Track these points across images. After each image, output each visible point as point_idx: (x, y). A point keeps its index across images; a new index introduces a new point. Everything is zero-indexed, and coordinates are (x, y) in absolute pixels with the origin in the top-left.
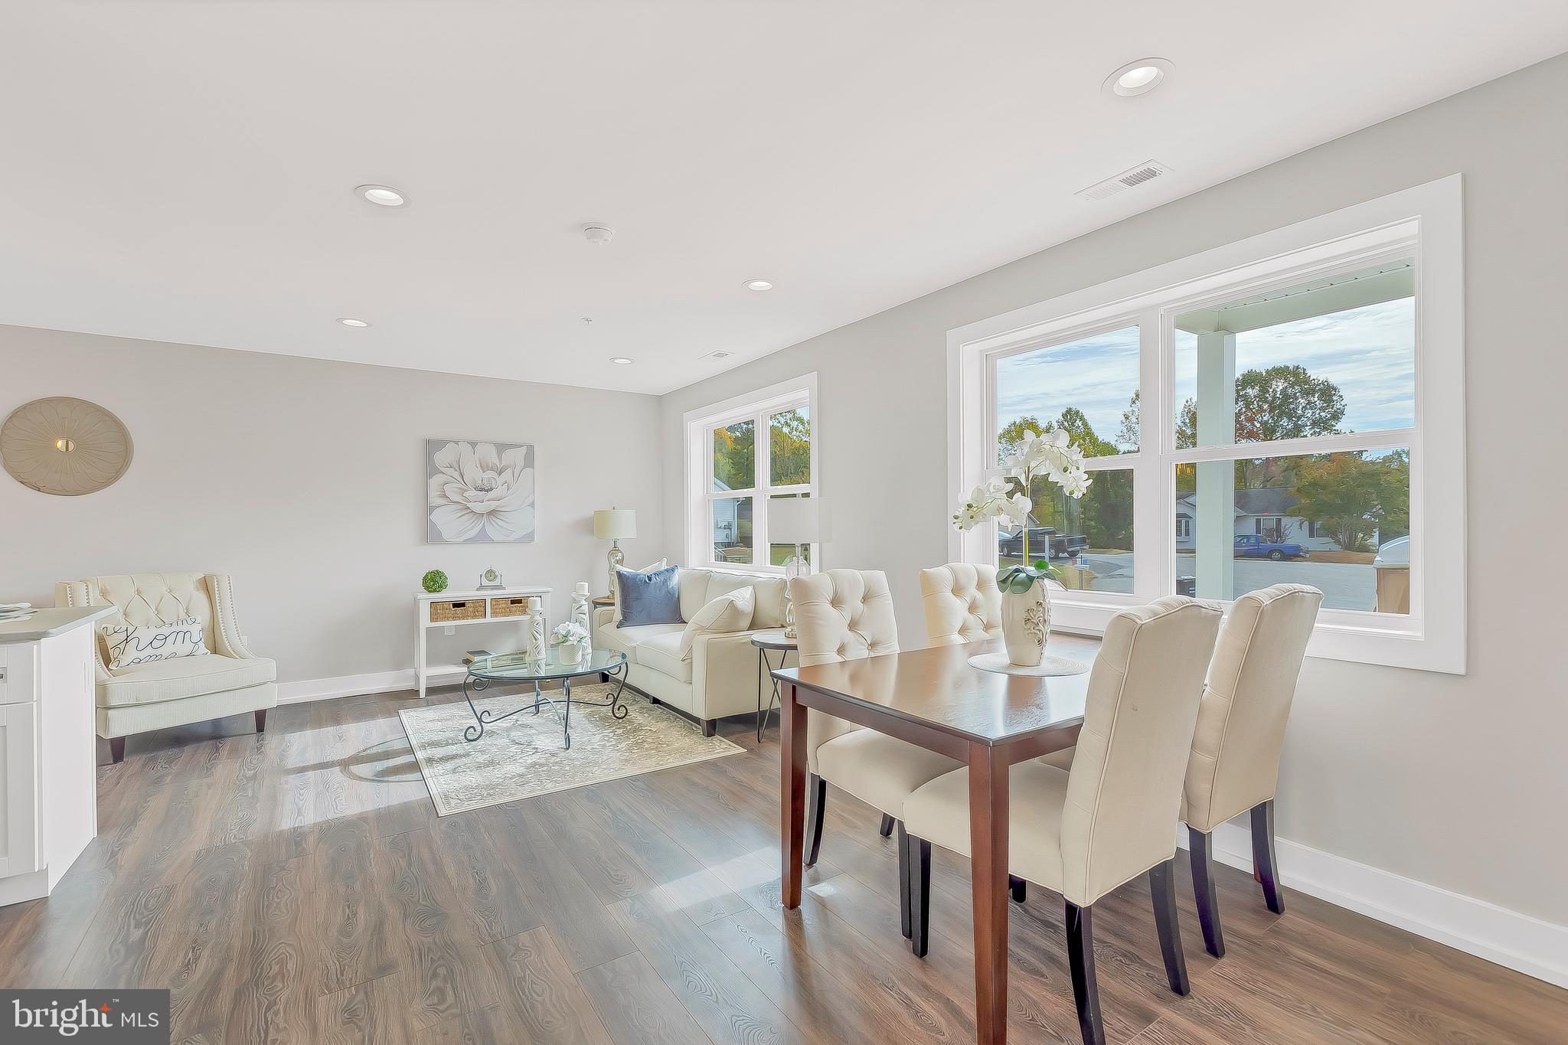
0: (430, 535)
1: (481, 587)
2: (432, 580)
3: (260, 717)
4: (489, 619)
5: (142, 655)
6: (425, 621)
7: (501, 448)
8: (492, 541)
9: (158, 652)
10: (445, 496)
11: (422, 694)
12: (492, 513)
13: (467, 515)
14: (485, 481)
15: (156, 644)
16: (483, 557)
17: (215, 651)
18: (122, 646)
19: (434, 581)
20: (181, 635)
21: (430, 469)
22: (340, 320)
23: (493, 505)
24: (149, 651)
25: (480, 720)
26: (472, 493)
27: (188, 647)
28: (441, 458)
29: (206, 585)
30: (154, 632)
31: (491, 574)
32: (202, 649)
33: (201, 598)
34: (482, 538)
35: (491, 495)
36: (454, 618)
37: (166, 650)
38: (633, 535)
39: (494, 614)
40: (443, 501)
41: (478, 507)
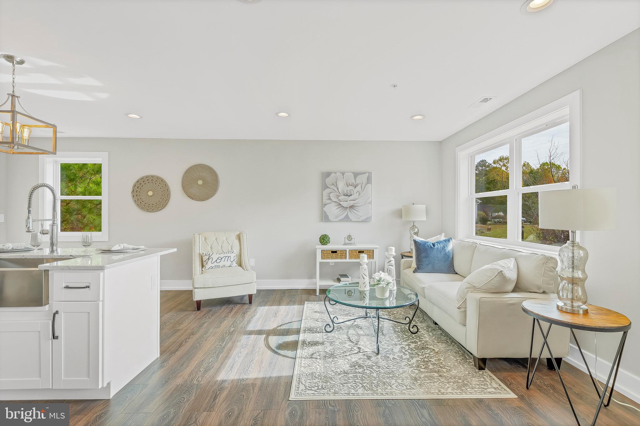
0: (325, 218)
1: (345, 244)
2: (323, 239)
3: (250, 297)
4: (348, 260)
5: (213, 265)
6: (319, 259)
7: (356, 175)
8: (351, 221)
9: (218, 264)
10: (330, 199)
11: (318, 294)
12: (352, 207)
13: (340, 208)
14: (348, 191)
15: (218, 261)
16: (346, 228)
17: (240, 265)
18: (207, 261)
19: (324, 240)
20: (227, 257)
21: (325, 187)
22: (277, 114)
23: (352, 203)
24: (215, 264)
25: (333, 322)
26: (342, 197)
27: (229, 263)
28: (329, 181)
29: (239, 237)
30: (218, 256)
31: (349, 237)
32: (235, 264)
33: (236, 242)
34: (347, 219)
35: (351, 198)
36: (332, 258)
37: (221, 264)
38: (424, 219)
39: (351, 257)
40: (329, 201)
41: (345, 204)
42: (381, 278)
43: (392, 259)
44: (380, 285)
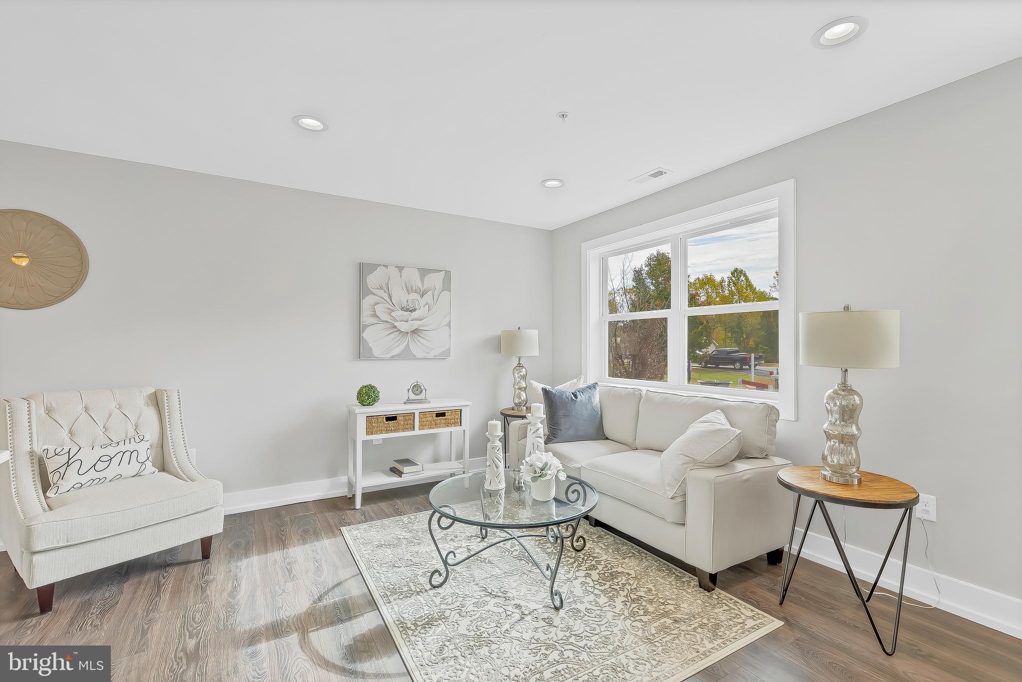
0: (361, 351)
1: (409, 401)
2: (367, 394)
3: (206, 544)
4: (417, 432)
5: (83, 479)
6: (361, 435)
7: (424, 272)
8: (415, 358)
9: (101, 475)
10: (375, 315)
11: (358, 504)
12: (415, 332)
13: (395, 333)
14: (410, 302)
15: (100, 466)
16: (409, 373)
17: (163, 468)
18: (62, 470)
19: (367, 395)
20: (128, 454)
21: (363, 290)
22: (296, 119)
23: (416, 324)
24: (92, 474)
25: (445, 562)
26: (398, 313)
27: (134, 467)
28: (372, 280)
29: (156, 401)
30: (98, 452)
31: (417, 388)
32: (150, 467)
33: (150, 414)
34: (406, 355)
35: (415, 315)
36: (388, 431)
37: (109, 473)
38: (536, 353)
39: (422, 427)
40: (374, 320)
41: (403, 326)
42: (546, 464)
43: (540, 425)
44: (546, 478)
